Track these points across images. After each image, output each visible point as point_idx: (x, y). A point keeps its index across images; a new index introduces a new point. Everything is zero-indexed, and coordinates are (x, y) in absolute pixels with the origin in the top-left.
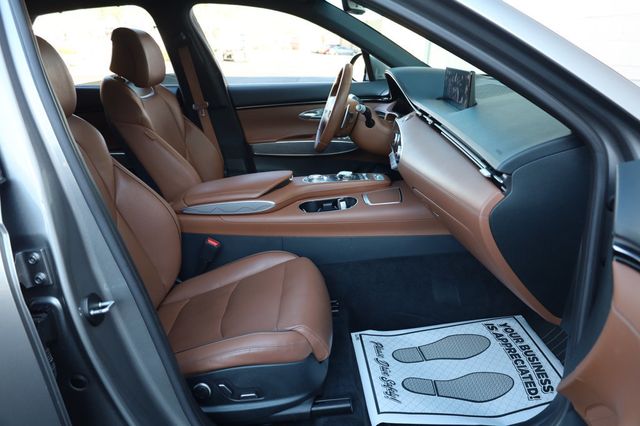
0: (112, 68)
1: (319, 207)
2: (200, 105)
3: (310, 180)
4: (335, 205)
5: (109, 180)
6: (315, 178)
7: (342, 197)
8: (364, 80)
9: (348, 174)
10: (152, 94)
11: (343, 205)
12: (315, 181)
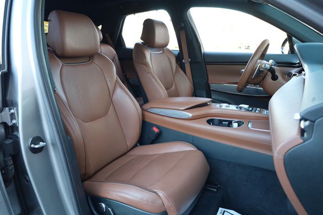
0: (142, 38)
1: (220, 123)
2: (186, 60)
3: (220, 106)
4: (230, 124)
5: (111, 87)
6: (224, 105)
7: (236, 120)
8: (289, 53)
9: (246, 106)
10: (161, 52)
11: (235, 125)
12: (223, 107)
